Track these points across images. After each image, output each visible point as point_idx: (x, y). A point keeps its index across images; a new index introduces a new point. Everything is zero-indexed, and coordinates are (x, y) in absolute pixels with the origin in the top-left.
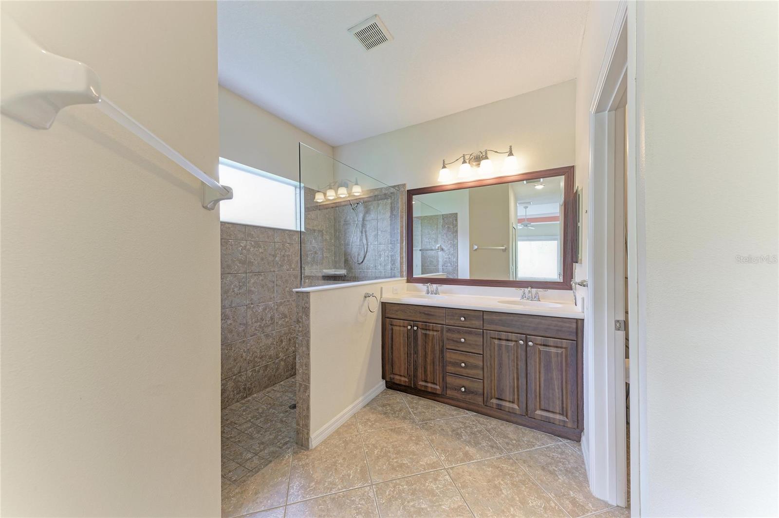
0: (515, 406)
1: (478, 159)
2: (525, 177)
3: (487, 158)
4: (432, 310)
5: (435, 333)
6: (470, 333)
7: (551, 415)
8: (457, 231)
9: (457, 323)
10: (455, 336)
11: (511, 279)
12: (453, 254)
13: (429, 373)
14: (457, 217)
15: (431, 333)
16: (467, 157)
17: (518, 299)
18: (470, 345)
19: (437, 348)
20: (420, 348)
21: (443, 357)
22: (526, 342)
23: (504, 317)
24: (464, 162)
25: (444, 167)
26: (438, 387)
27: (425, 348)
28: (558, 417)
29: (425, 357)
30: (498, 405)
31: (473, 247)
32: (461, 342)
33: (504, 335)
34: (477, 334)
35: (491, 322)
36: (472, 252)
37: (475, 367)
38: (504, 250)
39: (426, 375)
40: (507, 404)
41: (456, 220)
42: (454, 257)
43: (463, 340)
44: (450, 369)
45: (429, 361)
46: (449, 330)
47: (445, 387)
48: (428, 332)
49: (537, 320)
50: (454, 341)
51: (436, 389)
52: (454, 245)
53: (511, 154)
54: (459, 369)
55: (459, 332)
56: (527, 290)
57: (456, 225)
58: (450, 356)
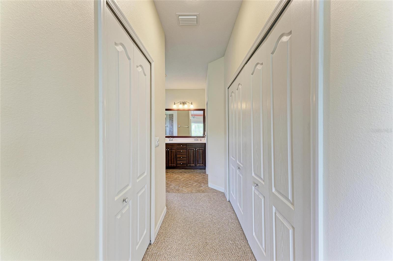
0: (193, 165)
1: (184, 103)
2: (195, 110)
3: (186, 104)
4: (173, 144)
5: (174, 150)
6: (183, 149)
7: (200, 165)
8: (173, 120)
9: (180, 147)
10: (179, 150)
11: (190, 136)
12: (171, 128)
13: (172, 161)
14: (173, 115)
15: (173, 150)
16: (181, 102)
17: (194, 141)
18: (183, 152)
19: (175, 154)
20: (170, 155)
21: (176, 157)
22: (196, 150)
23: (191, 144)
24: (180, 104)
25: (175, 104)
26: (175, 165)
27: (171, 155)
28: (202, 165)
29: (171, 157)
30: (190, 165)
31: (178, 126)
32: (181, 152)
33: (191, 149)
34: (185, 149)
35: (188, 146)
36: (178, 128)
37: (184, 157)
38: (188, 127)
39: (171, 162)
40: (192, 165)
41: (173, 116)
42: (172, 130)
43: (181, 151)
44: (178, 159)
45: (172, 158)
46: (178, 149)
47: (177, 164)
48: (172, 150)
49: (198, 144)
50: (179, 152)
51: (174, 165)
52: (172, 125)
53: (192, 104)
54: (180, 159)
55: (180, 149)
56: (195, 138)
57: (173, 118)
58: (178, 156)
